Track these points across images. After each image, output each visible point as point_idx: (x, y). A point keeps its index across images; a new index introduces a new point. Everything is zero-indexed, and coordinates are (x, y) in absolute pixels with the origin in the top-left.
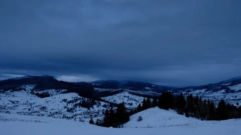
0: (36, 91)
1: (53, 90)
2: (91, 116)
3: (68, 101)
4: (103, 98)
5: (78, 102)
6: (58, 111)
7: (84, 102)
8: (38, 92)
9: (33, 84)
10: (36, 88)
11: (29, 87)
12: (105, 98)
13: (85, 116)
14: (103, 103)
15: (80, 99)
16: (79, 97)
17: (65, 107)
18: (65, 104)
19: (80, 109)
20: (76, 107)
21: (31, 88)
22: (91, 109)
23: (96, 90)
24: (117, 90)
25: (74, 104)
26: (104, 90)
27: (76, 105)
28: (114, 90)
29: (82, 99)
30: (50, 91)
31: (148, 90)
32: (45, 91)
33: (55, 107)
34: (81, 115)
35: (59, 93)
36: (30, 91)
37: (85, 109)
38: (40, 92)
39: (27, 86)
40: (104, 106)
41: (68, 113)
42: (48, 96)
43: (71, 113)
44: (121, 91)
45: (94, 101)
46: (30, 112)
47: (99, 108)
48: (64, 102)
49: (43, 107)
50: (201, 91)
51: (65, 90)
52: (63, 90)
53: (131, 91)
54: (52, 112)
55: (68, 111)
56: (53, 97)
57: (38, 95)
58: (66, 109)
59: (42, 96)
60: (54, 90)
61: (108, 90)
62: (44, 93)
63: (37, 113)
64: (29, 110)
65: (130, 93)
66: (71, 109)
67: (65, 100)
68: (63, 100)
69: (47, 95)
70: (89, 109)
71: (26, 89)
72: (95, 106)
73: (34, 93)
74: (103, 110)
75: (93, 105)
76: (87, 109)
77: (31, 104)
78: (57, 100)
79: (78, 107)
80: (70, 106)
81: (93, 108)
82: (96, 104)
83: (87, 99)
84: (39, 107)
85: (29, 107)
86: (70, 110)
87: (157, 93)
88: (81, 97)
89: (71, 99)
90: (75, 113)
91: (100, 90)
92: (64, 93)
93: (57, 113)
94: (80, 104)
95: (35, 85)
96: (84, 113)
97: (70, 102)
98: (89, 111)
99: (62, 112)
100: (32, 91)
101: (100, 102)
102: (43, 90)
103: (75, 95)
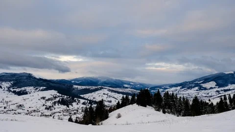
0: (13, 89)
1: (32, 88)
2: (70, 113)
3: (47, 98)
4: (82, 96)
5: (57, 99)
6: (36, 109)
7: (63, 99)
8: (15, 90)
9: (10, 81)
10: (13, 86)
11: (6, 85)
12: (85, 95)
13: (64, 114)
14: (82, 101)
15: (59, 96)
16: (58, 94)
17: (43, 105)
18: (43, 101)
19: (59, 107)
20: (55, 105)
21: (8, 86)
22: (70, 106)
23: (75, 88)
24: (96, 87)
25: (53, 101)
26: (84, 87)
27: (55, 103)
28: (94, 87)
29: (62, 96)
30: (28, 89)
31: (127, 88)
32: (23, 89)
33: (33, 105)
34: (60, 112)
35: (37, 90)
36: (6, 89)
37: (65, 107)
38: (18, 90)
39: (3, 83)
40: (84, 103)
41: (46, 110)
43: (49, 111)
44: (101, 89)
45: (73, 98)
46: (5, 110)
47: (78, 106)
48: (42, 100)
49: (20, 105)
50: (176, 88)
51: (44, 88)
52: (42, 88)
53: (111, 88)
54: (30, 110)
55: (46, 109)
56: (31, 94)
57: (15, 92)
58: (45, 107)
59: (19, 94)
60: (32, 87)
61: (88, 87)
62: (21, 91)
63: (14, 112)
64: (5, 108)
65: (109, 90)
66: (50, 107)
67: (44, 98)
68: (41, 98)
69: (25, 93)
70: (68, 107)
71: (3, 87)
72: (74, 104)
73: (10, 91)
74: (82, 108)
75: (73, 102)
76: (66, 106)
77: (7, 103)
78: (35, 98)
79: (57, 104)
80: (49, 104)
81: (72, 105)
82: (75, 101)
83: (66, 96)
84: (16, 105)
85: (5, 105)
86: (48, 108)
87: (135, 90)
88: (61, 95)
89: (50, 97)
90: (54, 111)
91: (80, 87)
92: (42, 90)
93: (34, 111)
94: (59, 102)
95: (12, 82)
96: (63, 111)
97: (49, 100)
98: (68, 109)
99: (40, 110)
100: (9, 88)
101: (79, 99)
102: (21, 88)
103: (54, 92)
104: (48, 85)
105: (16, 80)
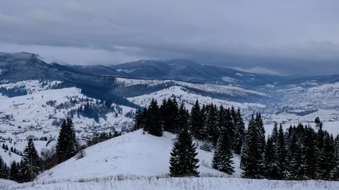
1: (35, 82)
3: (57, 104)
4: (130, 99)
5: (77, 106)
6: (35, 125)
7: (87, 106)
8: (4, 86)
12: (135, 98)
14: (126, 109)
15: (82, 100)
16: (81, 96)
17: (50, 117)
18: (51, 109)
19: (80, 120)
20: (72, 117)
22: (101, 120)
23: (120, 84)
24: (161, 82)
25: (70, 110)
26: (136, 82)
27: (72, 113)
28: (156, 82)
29: (87, 100)
30: (29, 84)
31: (227, 84)
32: (19, 84)
33: (30, 117)
35: (45, 87)
37: (91, 121)
38: (9, 87)
40: (128, 115)
42: (25, 93)
44: (169, 85)
45: (108, 105)
47: (117, 120)
48: (49, 107)
49: (8, 117)
51: (59, 82)
52: (53, 83)
53: (190, 85)
54: (24, 125)
55: (54, 124)
57: (3, 91)
58: (52, 120)
59: (11, 93)
60: (37, 81)
61: (144, 82)
62: (15, 88)
65: (186, 89)
67: (51, 103)
68: (47, 103)
69: (21, 92)
70: (97, 121)
72: (110, 115)
74: (125, 123)
75: (107, 112)
76: (93, 120)
79: (75, 116)
80: (61, 114)
81: (105, 118)
82: (112, 110)
83: (95, 100)
86: (58, 123)
87: (241, 89)
88: (85, 97)
89: (64, 101)
91: (128, 82)
92: (55, 87)
93: (31, 128)
94: (80, 110)
96: (85, 128)
97: (61, 106)
98: (97, 124)
99: (43, 126)
101: (121, 107)
102: (15, 82)
103: (74, 92)
104: (67, 75)
105: (8, 67)
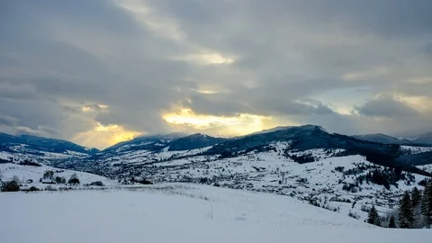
0: (292, 152)
1: (320, 150)
2: (392, 201)
3: (345, 170)
4: (420, 167)
5: (366, 172)
6: (327, 188)
7: (376, 173)
8: (295, 154)
9: (287, 140)
10: (292, 147)
11: (281, 146)
12: (426, 166)
13: (379, 200)
14: (419, 178)
15: (369, 167)
16: (367, 163)
17: (340, 182)
18: (340, 175)
19: (369, 186)
20: (361, 183)
21: (285, 147)
22: (392, 187)
23: (406, 151)
25: (358, 176)
26: (424, 150)
27: (361, 179)
29: (374, 167)
30: (315, 152)
32: (307, 152)
33: (322, 181)
34: (371, 197)
35: (330, 155)
36: (282, 152)
37: (380, 188)
38: (299, 154)
39: (278, 143)
40: (423, 184)
41: (345, 192)
42: (312, 160)
43: (350, 193)
45: (398, 171)
46: (281, 186)
47: (410, 188)
48: (337, 173)
49: (302, 180)
51: (342, 150)
52: (337, 151)
54: (317, 188)
55: (344, 188)
56: (319, 163)
57: (294, 158)
58: (342, 185)
59: (301, 160)
62: (304, 156)
63: (292, 189)
64: (280, 182)
66: (352, 185)
67: (340, 169)
68: (336, 169)
69: (309, 159)
70: (388, 188)
71: (277, 149)
72: (401, 183)
73: (288, 156)
75: (398, 180)
76: (383, 186)
77: (283, 174)
78: (325, 169)
79: (364, 182)
80: (350, 180)
81: (396, 186)
82: (403, 178)
83: (383, 168)
84: (295, 179)
85: (281, 179)
86: (348, 188)
88: (372, 164)
89: (352, 167)
90: (359, 193)
91: (415, 149)
92: (338, 155)
93: (324, 190)
94: (368, 178)
95: (290, 142)
96: (376, 195)
97: (350, 172)
98: (387, 191)
99: (334, 189)
100: (286, 151)
101: (413, 174)
102: (303, 151)
103: (359, 159)
104: (350, 145)
105: (295, 138)
